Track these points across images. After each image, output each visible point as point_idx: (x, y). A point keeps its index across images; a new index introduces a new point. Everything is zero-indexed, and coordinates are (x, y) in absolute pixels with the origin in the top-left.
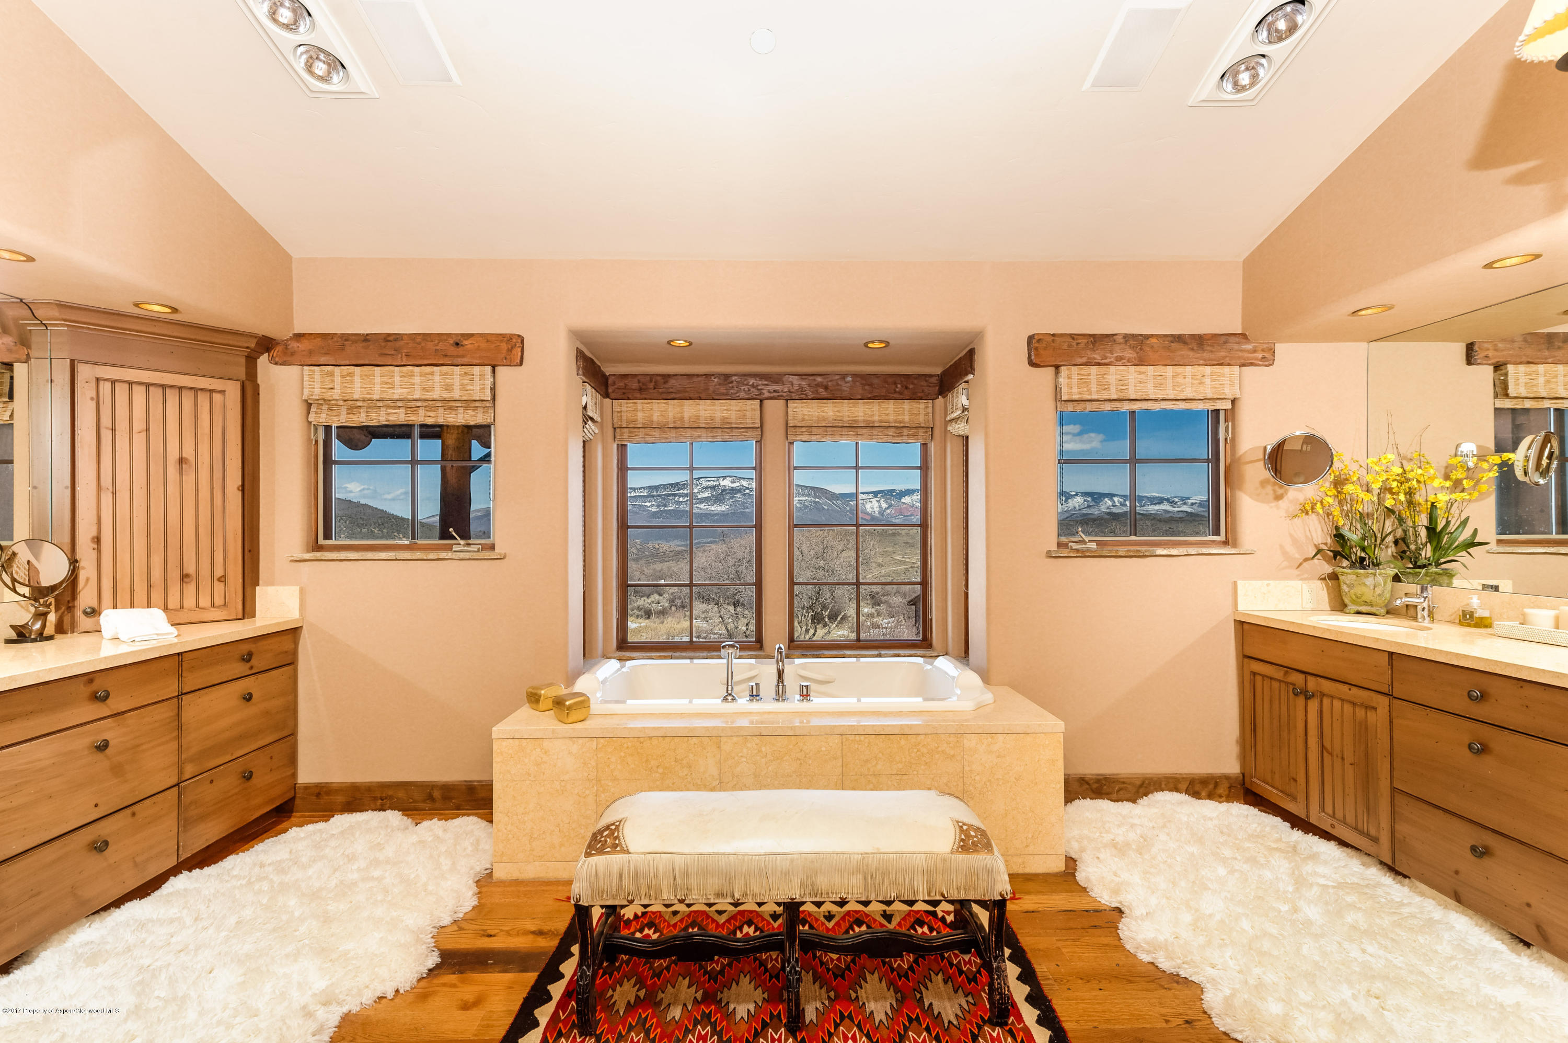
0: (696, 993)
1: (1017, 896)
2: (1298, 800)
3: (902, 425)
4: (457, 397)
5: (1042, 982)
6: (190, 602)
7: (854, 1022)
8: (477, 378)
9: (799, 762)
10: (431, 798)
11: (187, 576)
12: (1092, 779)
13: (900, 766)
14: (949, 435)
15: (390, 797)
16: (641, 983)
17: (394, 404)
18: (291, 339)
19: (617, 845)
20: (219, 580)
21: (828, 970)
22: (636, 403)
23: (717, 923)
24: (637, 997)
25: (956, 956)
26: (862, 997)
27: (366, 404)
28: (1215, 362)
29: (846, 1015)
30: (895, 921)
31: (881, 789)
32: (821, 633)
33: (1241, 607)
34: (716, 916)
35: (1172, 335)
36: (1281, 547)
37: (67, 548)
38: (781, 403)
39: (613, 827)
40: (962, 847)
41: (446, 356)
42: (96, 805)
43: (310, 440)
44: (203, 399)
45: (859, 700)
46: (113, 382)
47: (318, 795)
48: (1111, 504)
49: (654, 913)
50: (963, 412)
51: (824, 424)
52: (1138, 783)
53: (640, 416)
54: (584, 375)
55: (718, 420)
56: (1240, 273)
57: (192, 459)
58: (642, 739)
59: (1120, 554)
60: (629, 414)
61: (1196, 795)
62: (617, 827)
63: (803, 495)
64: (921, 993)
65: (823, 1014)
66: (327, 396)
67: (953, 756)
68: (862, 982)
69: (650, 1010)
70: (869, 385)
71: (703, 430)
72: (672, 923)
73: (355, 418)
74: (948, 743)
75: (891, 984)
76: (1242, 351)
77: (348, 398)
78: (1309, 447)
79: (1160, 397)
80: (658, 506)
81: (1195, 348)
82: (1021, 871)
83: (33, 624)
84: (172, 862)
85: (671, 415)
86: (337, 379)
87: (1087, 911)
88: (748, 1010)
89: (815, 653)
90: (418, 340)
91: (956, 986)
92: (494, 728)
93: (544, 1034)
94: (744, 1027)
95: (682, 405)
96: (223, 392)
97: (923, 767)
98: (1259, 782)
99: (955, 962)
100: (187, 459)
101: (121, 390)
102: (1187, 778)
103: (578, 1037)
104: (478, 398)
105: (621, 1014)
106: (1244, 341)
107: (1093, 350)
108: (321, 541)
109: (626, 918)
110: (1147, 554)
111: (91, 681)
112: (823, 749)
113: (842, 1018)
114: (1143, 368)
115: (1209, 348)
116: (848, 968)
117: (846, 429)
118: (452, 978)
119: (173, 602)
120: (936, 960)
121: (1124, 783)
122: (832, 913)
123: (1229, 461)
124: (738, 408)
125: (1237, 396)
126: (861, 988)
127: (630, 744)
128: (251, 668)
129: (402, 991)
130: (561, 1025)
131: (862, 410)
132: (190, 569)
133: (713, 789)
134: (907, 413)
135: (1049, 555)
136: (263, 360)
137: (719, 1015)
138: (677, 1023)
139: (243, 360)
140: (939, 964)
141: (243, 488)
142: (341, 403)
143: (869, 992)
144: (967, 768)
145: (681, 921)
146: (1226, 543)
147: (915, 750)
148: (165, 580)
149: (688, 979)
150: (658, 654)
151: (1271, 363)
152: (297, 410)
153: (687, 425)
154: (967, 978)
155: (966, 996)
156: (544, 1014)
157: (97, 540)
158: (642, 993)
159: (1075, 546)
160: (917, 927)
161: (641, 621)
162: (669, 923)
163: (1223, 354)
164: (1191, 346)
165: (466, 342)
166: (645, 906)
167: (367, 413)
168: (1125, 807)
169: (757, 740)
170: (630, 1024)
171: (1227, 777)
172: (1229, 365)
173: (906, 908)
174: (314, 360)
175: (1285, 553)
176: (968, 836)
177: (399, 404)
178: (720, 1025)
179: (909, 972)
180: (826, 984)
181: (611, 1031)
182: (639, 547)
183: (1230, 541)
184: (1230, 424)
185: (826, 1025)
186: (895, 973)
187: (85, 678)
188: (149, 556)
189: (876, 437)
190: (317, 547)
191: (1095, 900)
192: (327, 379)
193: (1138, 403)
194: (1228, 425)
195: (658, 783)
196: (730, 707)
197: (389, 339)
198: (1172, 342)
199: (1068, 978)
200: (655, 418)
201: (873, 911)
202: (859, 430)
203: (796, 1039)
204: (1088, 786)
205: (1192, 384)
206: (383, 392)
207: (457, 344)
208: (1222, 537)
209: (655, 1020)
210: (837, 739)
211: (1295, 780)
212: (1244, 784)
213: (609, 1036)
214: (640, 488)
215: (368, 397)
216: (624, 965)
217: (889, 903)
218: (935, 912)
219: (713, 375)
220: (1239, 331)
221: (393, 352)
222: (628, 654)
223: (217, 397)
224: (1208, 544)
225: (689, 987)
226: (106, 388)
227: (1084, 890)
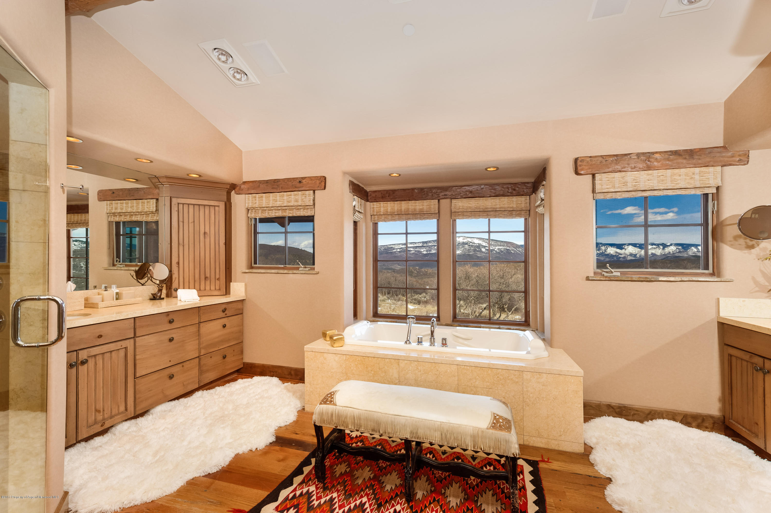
0: (371, 474)
1: (550, 461)
2: (759, 437)
3: (512, 209)
4: (300, 205)
5: (547, 507)
6: (208, 288)
7: (439, 504)
8: (307, 196)
9: (436, 376)
10: (290, 374)
11: (207, 277)
12: (616, 406)
13: (488, 384)
14: (538, 214)
15: (276, 372)
16: (349, 465)
17: (278, 208)
18: (242, 184)
19: (331, 401)
20: (217, 279)
21: (435, 477)
22: (380, 204)
23: (391, 446)
24: (346, 470)
25: (503, 484)
26: (447, 493)
27: (267, 209)
28: (702, 165)
29: (436, 499)
30: (477, 461)
31: (478, 395)
32: (503, 317)
33: (722, 314)
34: (391, 443)
35: (670, 151)
36: (753, 278)
37: (169, 266)
38: (448, 201)
39: (332, 393)
40: (493, 427)
41: (296, 187)
42: (170, 361)
43: (249, 224)
44: (212, 209)
45: (490, 351)
46: (183, 204)
47: (251, 367)
48: (696, 250)
49: (364, 436)
50: (541, 202)
51: (470, 210)
52: (647, 412)
53: (382, 209)
54: (353, 192)
55: (418, 210)
56: (722, 109)
57: (208, 233)
58: (364, 357)
59: (634, 279)
60: (377, 209)
61: (689, 424)
62: (334, 393)
63: (500, 246)
64: (478, 498)
65: (426, 497)
66: (254, 206)
67: (517, 382)
68: (450, 486)
69: (349, 478)
70: (494, 189)
71: (411, 215)
72: (370, 442)
73: (264, 215)
74: (515, 375)
75: (464, 490)
76: (722, 157)
77: (261, 206)
78: (757, 216)
79: (662, 188)
80: (427, 251)
81: (687, 157)
82: (556, 448)
83: (158, 293)
84: (197, 386)
85: (396, 209)
86: (257, 199)
87: (589, 476)
88: (392, 487)
89: (465, 325)
90: (286, 181)
91: (498, 499)
92: (305, 346)
93: (304, 478)
94: (387, 494)
95: (401, 204)
96: (218, 206)
97: (500, 386)
98: (734, 423)
99: (502, 487)
100: (206, 233)
101: (186, 207)
102: (681, 413)
103: (317, 482)
104: (308, 205)
105: (337, 476)
106: (724, 150)
107: (617, 164)
108: (253, 265)
109: (352, 436)
110: (652, 279)
111: (168, 315)
112: (449, 371)
113: (434, 500)
114: (650, 172)
115: (697, 157)
116: (445, 478)
117: (482, 213)
118: (277, 448)
119: (202, 288)
120: (492, 484)
121: (637, 411)
122: (446, 451)
123: (715, 223)
124: (427, 204)
125: (719, 185)
126: (448, 489)
127: (359, 359)
128: (226, 314)
129: (258, 449)
130: (312, 476)
131: (490, 203)
132: (208, 275)
133: (396, 384)
134: (514, 203)
135: (588, 279)
136: (233, 193)
137: (378, 486)
138: (358, 486)
139: (225, 193)
140: (493, 486)
141: (226, 244)
142: (259, 209)
143: (452, 491)
144: (525, 389)
145: (375, 442)
146: (713, 274)
147: (496, 377)
148: (200, 279)
149: (369, 468)
150: (390, 320)
151: (746, 162)
152: (244, 212)
153: (403, 213)
154: (506, 496)
155: (502, 505)
156: (307, 470)
157: (178, 263)
158: (348, 470)
159: (606, 274)
160: (487, 466)
161: (416, 305)
162: (369, 442)
163: (708, 159)
164: (684, 157)
165: (304, 181)
166: (362, 433)
167: (268, 212)
168: (635, 425)
169: (416, 363)
170: (339, 482)
171: (712, 417)
172: (713, 166)
173: (485, 456)
174: (249, 192)
175: (756, 283)
176: (498, 421)
177: (279, 208)
178: (377, 490)
179: (476, 487)
180: (432, 483)
181: (330, 483)
182: (418, 270)
183: (716, 273)
184: (716, 202)
185: (425, 502)
186: (468, 485)
187: (167, 314)
188: (194, 270)
189: (498, 216)
190: (252, 268)
191: (597, 471)
192: (254, 199)
193: (648, 192)
194: (714, 202)
195: (371, 378)
196: (408, 346)
197: (276, 181)
198: (670, 155)
199: (564, 508)
200: (389, 210)
201: (467, 454)
202: (488, 213)
203: (409, 505)
204: (613, 410)
205: (685, 179)
206: (273, 204)
207: (300, 182)
208: (711, 270)
209: (350, 482)
210: (455, 367)
211: (757, 424)
212: (724, 423)
213: (329, 485)
214: (418, 243)
215: (268, 206)
216: (345, 456)
217: (476, 452)
218: (500, 461)
219: (415, 189)
220: (722, 145)
221: (277, 187)
222: (377, 319)
223: (217, 208)
224: (699, 275)
225: (369, 471)
226: (181, 206)
227: (592, 465)
